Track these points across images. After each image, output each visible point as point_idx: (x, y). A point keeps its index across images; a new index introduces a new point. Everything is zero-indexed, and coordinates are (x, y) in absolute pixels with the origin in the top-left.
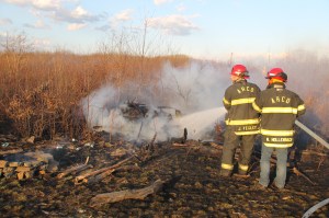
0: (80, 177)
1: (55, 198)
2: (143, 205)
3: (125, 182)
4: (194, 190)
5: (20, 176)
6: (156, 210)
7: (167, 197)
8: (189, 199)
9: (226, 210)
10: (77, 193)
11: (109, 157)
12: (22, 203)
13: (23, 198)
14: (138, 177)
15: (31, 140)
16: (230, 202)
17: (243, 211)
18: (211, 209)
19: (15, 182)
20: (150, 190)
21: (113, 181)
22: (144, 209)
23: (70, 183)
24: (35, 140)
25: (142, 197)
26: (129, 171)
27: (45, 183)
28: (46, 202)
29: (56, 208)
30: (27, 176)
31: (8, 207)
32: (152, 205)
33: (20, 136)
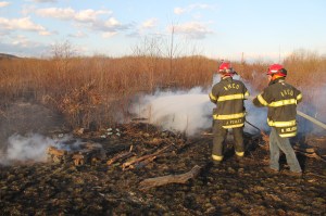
0: (127, 164)
1: (108, 182)
2: (185, 188)
3: (166, 167)
4: (228, 174)
5: (76, 163)
6: (197, 192)
7: (205, 181)
8: (225, 182)
9: (259, 192)
10: (126, 178)
11: (148, 146)
12: (82, 186)
13: (81, 182)
14: (177, 163)
15: (81, 131)
16: (262, 185)
17: (275, 193)
18: (246, 191)
19: (74, 168)
20: (190, 175)
21: (155, 167)
22: (186, 192)
23: (119, 169)
24: (85, 132)
25: (184, 182)
26: (167, 158)
27: (98, 169)
28: (101, 185)
29: (110, 191)
30: (82, 162)
31: (70, 189)
32: (193, 188)
33: (72, 129)
